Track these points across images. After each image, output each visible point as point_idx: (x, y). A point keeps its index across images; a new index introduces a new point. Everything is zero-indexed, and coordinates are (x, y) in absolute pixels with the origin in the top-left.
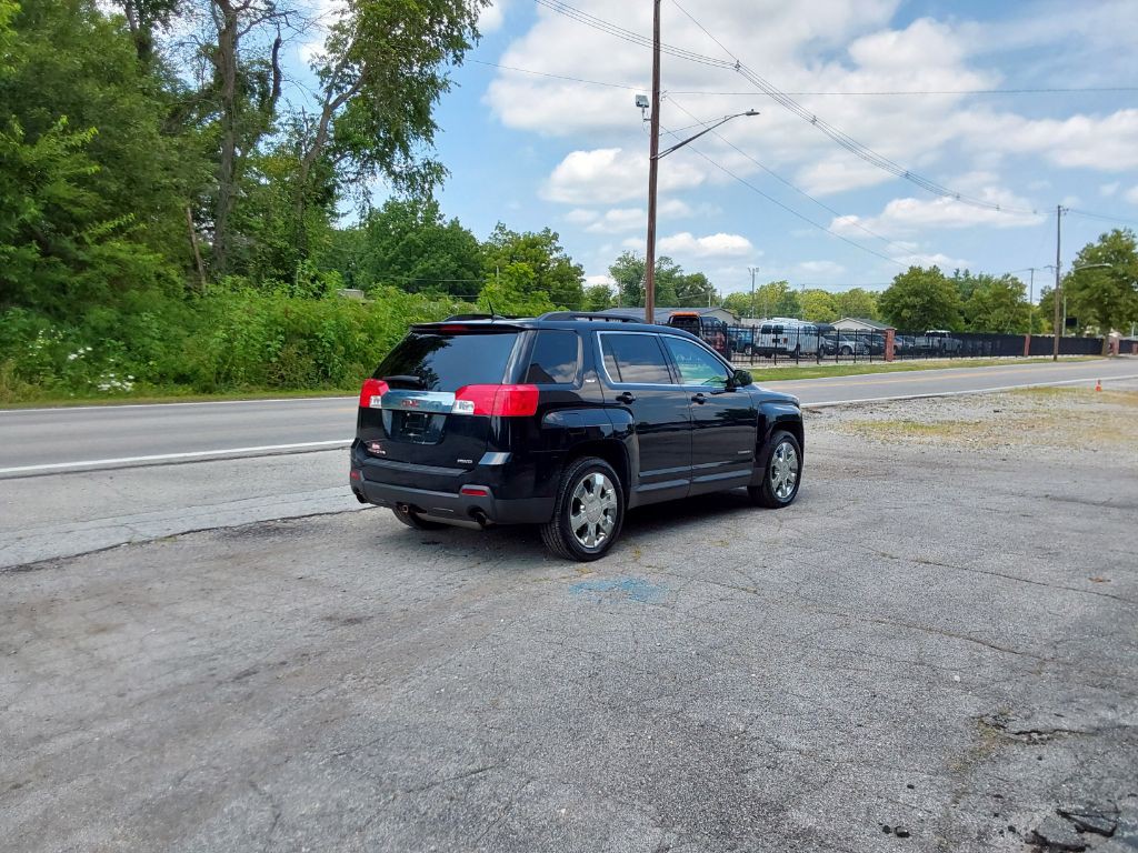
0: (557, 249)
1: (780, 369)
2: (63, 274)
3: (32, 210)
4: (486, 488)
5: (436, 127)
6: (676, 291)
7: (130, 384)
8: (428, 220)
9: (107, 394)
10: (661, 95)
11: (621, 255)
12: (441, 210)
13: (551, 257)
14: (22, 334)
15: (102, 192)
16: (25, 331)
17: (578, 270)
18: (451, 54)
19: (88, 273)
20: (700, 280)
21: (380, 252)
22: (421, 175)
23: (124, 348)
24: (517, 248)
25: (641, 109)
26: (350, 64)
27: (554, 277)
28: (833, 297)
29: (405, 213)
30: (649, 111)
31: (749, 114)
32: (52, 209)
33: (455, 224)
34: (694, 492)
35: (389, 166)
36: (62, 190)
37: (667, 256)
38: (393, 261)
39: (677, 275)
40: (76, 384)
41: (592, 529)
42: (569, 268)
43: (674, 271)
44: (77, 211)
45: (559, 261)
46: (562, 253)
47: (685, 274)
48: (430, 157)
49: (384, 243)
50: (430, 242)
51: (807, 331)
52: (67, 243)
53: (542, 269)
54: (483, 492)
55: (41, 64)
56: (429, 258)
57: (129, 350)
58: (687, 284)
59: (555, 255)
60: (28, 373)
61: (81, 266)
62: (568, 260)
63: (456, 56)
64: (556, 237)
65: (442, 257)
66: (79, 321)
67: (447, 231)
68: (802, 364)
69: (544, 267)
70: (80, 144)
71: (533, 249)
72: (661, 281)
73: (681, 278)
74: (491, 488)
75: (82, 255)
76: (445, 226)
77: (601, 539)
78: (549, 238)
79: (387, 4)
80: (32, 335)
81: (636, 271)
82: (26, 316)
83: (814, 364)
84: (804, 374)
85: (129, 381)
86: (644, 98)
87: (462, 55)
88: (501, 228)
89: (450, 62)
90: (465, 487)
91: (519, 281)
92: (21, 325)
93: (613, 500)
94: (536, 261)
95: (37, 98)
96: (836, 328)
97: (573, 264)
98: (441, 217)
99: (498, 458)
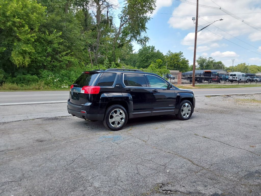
0: (182, 56)
1: (233, 85)
2: (56, 63)
3: (49, 50)
4: (85, 111)
5: (147, 28)
6: (214, 66)
7: (67, 87)
8: (152, 51)
9: (63, 89)
10: (198, 17)
11: (199, 57)
12: (155, 48)
13: (181, 58)
14: (46, 76)
15: (65, 46)
16: (47, 75)
17: (187, 61)
18: (150, 11)
19: (62, 63)
20: (220, 63)
21: (141, 58)
22: (144, 40)
23: (68, 79)
24: (172, 56)
25: (193, 21)
26: (127, 16)
27: (181, 63)
28: (258, 67)
29: (147, 49)
30: (195, 21)
31: (220, 20)
32: (54, 50)
33: (158, 51)
34: (153, 115)
35: (136, 38)
36: (56, 45)
37: (211, 57)
38: (144, 60)
39: (214, 62)
40: (57, 86)
41: (116, 123)
42: (185, 61)
43: (213, 61)
44: (59, 50)
45: (182, 59)
46: (184, 57)
47: (216, 61)
48: (146, 36)
49: (142, 56)
50: (152, 56)
51: (243, 75)
52: (57, 57)
53: (178, 61)
54: (84, 112)
55: (53, 19)
56: (152, 59)
57: (69, 79)
58: (217, 64)
59: (182, 57)
60: (47, 84)
61: (60, 61)
62: (185, 59)
63: (151, 12)
64: (182, 53)
65: (155, 59)
66: (59, 73)
67: (156, 53)
68: (240, 84)
69: (179, 61)
70: (59, 35)
71: (176, 56)
72: (209, 63)
73: (215, 62)
74: (87, 111)
75: (61, 59)
76: (156, 52)
77: (120, 125)
78: (181, 53)
79: (134, 1)
80: (48, 76)
81: (203, 61)
82: (47, 72)
83: (244, 84)
84: (239, 86)
85: (67, 86)
86: (194, 18)
87: (153, 11)
88: (169, 52)
89: (150, 13)
90: (82, 111)
91: (159, 63)
92: (46, 74)
93: (124, 116)
94: (177, 59)
95: (52, 26)
96: (256, 75)
97: (186, 59)
98: (155, 50)
99: (89, 104)
